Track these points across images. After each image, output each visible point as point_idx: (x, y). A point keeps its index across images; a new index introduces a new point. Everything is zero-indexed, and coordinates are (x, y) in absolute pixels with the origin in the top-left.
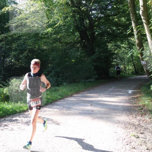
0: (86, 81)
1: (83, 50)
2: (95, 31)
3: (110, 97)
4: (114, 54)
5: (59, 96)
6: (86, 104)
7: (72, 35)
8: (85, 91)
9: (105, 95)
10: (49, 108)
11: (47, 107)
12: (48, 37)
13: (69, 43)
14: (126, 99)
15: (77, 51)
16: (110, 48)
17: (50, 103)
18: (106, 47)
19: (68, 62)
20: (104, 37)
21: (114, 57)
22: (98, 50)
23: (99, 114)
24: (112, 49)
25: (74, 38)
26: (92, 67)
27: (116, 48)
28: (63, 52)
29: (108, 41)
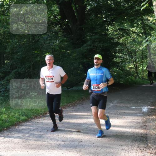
0: (70, 89)
1: (64, 36)
2: (86, 4)
4: (118, 44)
5: (23, 116)
6: (69, 130)
8: (69, 106)
10: (5, 137)
11: (1, 135)
12: (3, 11)
14: (138, 121)
15: (54, 38)
16: (111, 34)
17: (6, 127)
18: (104, 31)
19: (40, 56)
20: (102, 15)
21: (117, 49)
22: (90, 38)
23: (91, 148)
24: (114, 36)
25: (50, 16)
26: (81, 65)
27: (122, 34)
28: (31, 40)
29: (109, 21)
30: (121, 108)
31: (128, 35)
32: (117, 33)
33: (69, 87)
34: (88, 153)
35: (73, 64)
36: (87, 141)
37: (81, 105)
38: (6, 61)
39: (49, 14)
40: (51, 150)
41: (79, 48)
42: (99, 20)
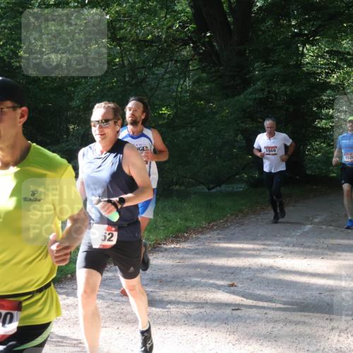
0: (214, 190)
1: (203, 70)
3: (306, 255)
4: (325, 86)
6: (211, 281)
7: (161, 8)
8: (211, 229)
9: (286, 248)
10: (68, 294)
13: (151, 43)
15: (180, 74)
16: (309, 63)
18: (295, 58)
20: (290, 21)
21: (324, 98)
22: (261, 72)
23: (260, 324)
24: (318, 67)
25: (170, 24)
26: (240, 136)
28: (127, 79)
29: (306, 35)
30: (332, 234)
31: (350, 66)
32: (325, 61)
33: (211, 186)
34: (252, 336)
35: (222, 133)
37: (239, 227)
38: (73, 126)
39: (170, 21)
40: (170, 327)
41: (236, 97)
42: (283, 32)
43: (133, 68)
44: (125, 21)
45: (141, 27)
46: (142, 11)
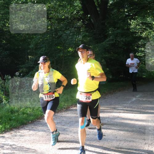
1: (87, 31)
4: (140, 38)
7: (68, 5)
9: (125, 109)
10: (30, 130)
11: (26, 128)
13: (64, 20)
15: (77, 33)
16: (133, 28)
17: (31, 121)
18: (127, 26)
19: (63, 52)
20: (124, 10)
21: (140, 43)
23: (114, 142)
24: (137, 30)
25: (72, 11)
26: (103, 60)
27: (145, 28)
28: (54, 36)
29: (131, 16)
30: (144, 102)
31: (151, 29)
32: (140, 27)
36: (110, 135)
37: (103, 100)
38: (30, 57)
39: (72, 10)
41: (101, 43)
42: (121, 14)
43: (56, 31)
44: (52, 10)
45: (60, 13)
46: (60, 6)
